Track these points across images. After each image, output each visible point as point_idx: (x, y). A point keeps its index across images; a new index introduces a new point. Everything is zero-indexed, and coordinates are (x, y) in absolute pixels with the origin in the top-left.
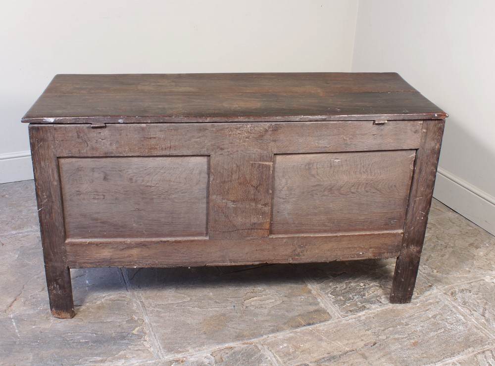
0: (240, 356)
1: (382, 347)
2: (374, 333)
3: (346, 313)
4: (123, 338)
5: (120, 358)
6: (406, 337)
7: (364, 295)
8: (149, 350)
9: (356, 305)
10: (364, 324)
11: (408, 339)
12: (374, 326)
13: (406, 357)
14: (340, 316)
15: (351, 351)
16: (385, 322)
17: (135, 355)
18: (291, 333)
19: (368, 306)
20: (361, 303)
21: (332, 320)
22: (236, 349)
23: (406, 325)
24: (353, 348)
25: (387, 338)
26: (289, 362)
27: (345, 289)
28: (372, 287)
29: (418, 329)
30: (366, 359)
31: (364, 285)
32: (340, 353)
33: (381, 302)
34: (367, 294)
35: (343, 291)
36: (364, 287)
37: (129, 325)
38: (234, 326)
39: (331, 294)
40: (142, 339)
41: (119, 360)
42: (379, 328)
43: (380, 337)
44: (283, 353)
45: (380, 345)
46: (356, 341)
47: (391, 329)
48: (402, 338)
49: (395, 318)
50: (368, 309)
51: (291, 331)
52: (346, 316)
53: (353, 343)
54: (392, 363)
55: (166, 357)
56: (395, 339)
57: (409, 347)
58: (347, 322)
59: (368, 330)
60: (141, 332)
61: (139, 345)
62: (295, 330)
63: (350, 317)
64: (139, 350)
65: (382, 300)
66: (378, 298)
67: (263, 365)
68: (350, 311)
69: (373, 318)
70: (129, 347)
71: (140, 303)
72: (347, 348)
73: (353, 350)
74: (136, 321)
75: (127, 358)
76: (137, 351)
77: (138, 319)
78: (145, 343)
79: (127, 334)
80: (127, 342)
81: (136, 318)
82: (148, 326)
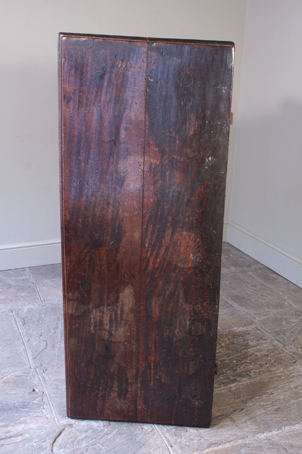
1: (248, 412)
2: (243, 401)
3: (219, 385)
4: (25, 406)
5: (20, 423)
6: (270, 404)
7: (236, 370)
8: (47, 416)
9: (228, 378)
10: (235, 393)
11: (272, 406)
12: (243, 395)
13: (268, 420)
15: (221, 416)
16: (253, 392)
17: (34, 421)
19: (238, 379)
20: (233, 376)
23: (271, 394)
24: (223, 413)
25: (253, 405)
27: (219, 365)
28: (244, 363)
29: (281, 398)
30: (234, 422)
31: (237, 362)
33: (250, 376)
34: (238, 369)
37: (31, 396)
41: (19, 425)
42: (247, 397)
43: (247, 404)
45: (247, 410)
46: (226, 407)
47: (257, 397)
48: (267, 405)
49: (262, 389)
50: (239, 381)
52: (219, 387)
53: (223, 409)
54: (256, 425)
55: (61, 422)
56: (260, 406)
57: (272, 412)
58: (219, 392)
59: (237, 398)
60: (40, 402)
61: (38, 412)
63: (223, 388)
64: (38, 416)
65: (252, 374)
66: (248, 373)
67: (144, 427)
68: (223, 383)
69: (243, 389)
70: (29, 414)
71: (41, 378)
72: (218, 414)
73: (224, 415)
74: (37, 393)
75: (27, 423)
76: (36, 417)
77: (39, 391)
78: (44, 411)
79: (28, 403)
80: (27, 410)
81: (37, 390)
82: (47, 396)
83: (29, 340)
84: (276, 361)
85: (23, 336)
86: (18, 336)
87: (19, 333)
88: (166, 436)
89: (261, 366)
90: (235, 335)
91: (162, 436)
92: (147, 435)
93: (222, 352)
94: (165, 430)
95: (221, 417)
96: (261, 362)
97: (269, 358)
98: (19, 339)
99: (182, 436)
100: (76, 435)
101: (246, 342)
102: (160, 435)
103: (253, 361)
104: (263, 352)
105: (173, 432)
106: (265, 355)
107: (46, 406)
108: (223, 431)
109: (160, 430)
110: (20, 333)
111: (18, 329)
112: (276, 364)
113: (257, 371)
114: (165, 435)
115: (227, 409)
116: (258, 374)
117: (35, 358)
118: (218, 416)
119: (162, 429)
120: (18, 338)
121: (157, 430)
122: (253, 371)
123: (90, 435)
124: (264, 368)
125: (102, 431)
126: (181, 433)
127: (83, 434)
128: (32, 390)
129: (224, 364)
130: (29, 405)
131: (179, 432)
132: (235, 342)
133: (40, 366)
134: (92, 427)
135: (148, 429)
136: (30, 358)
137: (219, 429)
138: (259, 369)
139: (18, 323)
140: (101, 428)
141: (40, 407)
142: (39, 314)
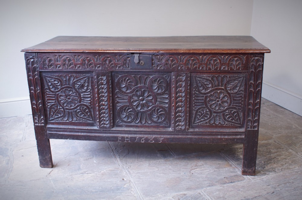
0: (190, 198)
2: (273, 187)
4: (118, 189)
6: (293, 189)
7: (265, 167)
8: (134, 195)
9: (260, 173)
10: (266, 182)
12: (272, 183)
14: (250, 178)
15: (259, 196)
16: (279, 181)
17: (126, 198)
18: (221, 187)
20: (263, 172)
21: (245, 180)
22: (188, 195)
23: (292, 183)
25: (281, 189)
28: (269, 163)
29: (300, 185)
31: (264, 162)
32: (252, 197)
33: (275, 171)
34: (266, 167)
36: (264, 163)
37: (121, 183)
38: (185, 183)
40: (130, 190)
42: (276, 185)
43: (276, 189)
44: (217, 197)
45: (277, 193)
47: (283, 185)
48: (290, 190)
49: (285, 180)
50: (268, 174)
51: (221, 186)
52: (254, 178)
53: (260, 192)
56: (286, 190)
57: (295, 194)
58: (255, 182)
59: (269, 185)
60: (128, 186)
61: (128, 193)
62: (222, 185)
63: (257, 179)
64: (128, 195)
65: (276, 170)
66: (273, 169)
69: (271, 179)
70: (122, 194)
71: (127, 172)
73: (260, 196)
74: (125, 181)
76: (127, 196)
77: (127, 180)
78: (131, 192)
80: (120, 192)
81: (125, 179)
82: (133, 183)
83: (116, 149)
84: (292, 162)
85: (112, 146)
89: (282, 165)
90: (260, 146)
96: (282, 163)
97: (287, 160)
101: (269, 150)
103: (276, 162)
104: (282, 157)
106: (284, 158)
107: (133, 189)
110: (109, 144)
112: (293, 164)
113: (280, 168)
116: (281, 170)
117: (122, 160)
120: (109, 147)
122: (277, 168)
124: (284, 167)
128: (122, 179)
130: (121, 188)
132: (261, 150)
133: (126, 165)
138: (281, 167)
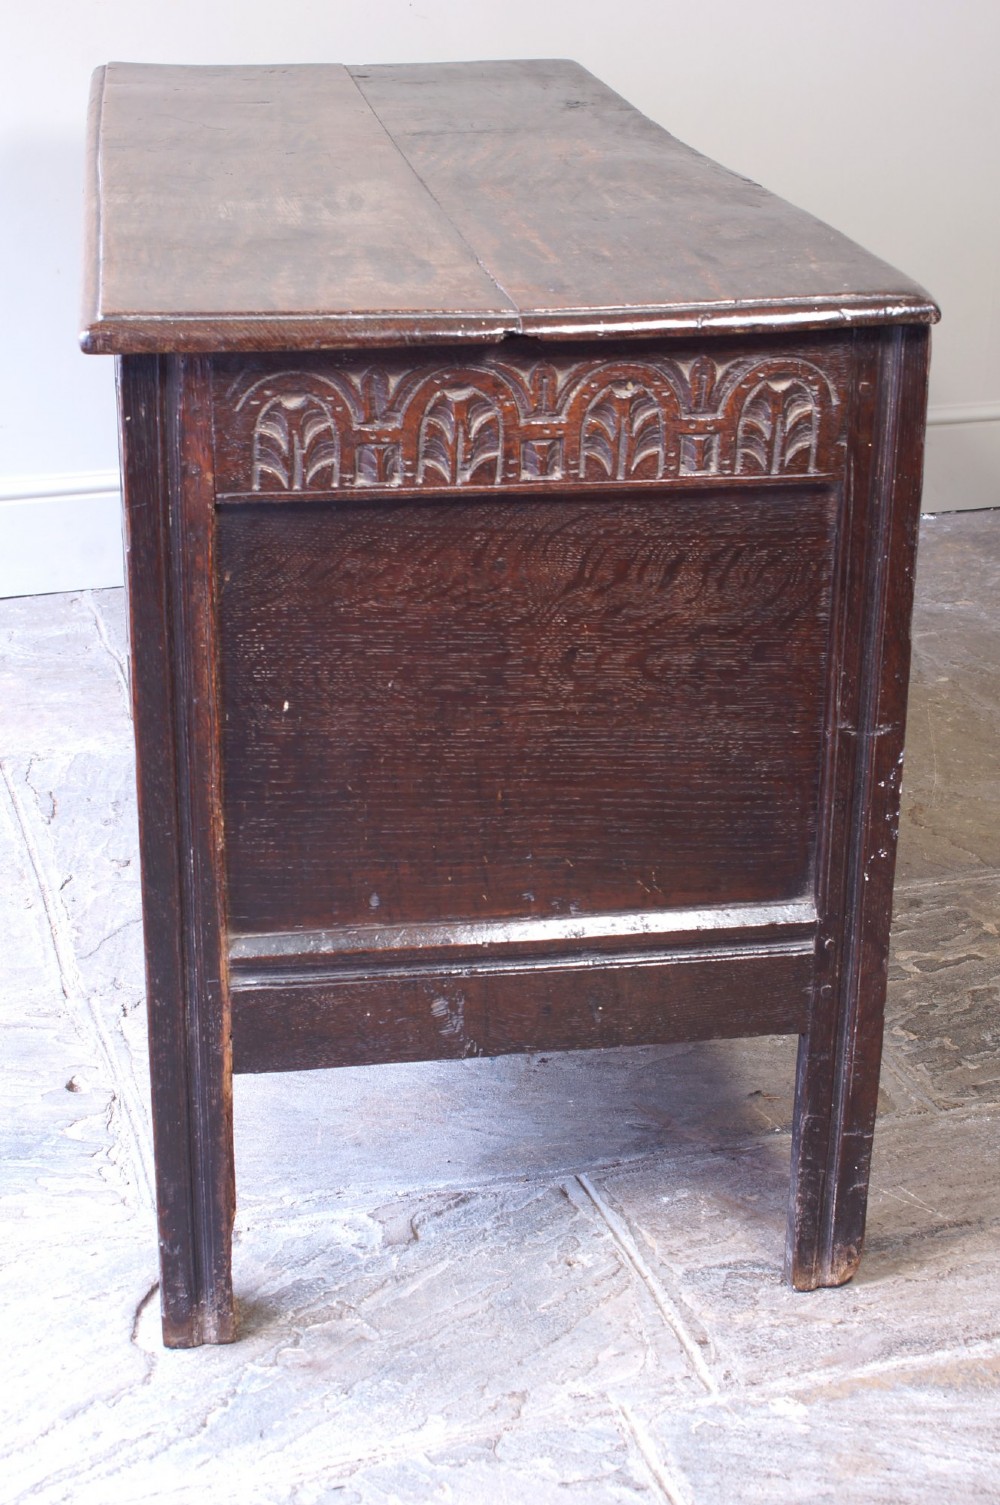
0: (487, 1224)
3: (958, 1094)
4: (22, 1150)
8: (122, 1193)
14: (930, 1104)
15: (958, 1225)
17: (57, 1209)
18: (714, 1152)
21: (893, 1114)
22: (476, 1201)
24: (969, 1214)
26: (689, 1252)
27: (965, 1012)
32: (912, 1230)
35: (956, 1020)
37: (55, 1109)
39: (903, 1028)
40: (100, 1156)
51: (714, 1145)
52: (956, 1106)
53: (970, 1199)
58: (954, 1126)
60: (96, 1133)
61: (82, 1175)
62: (728, 1145)
63: (974, 1108)
64: (80, 1192)
67: (580, 1257)
68: (975, 1087)
70: (40, 1181)
72: (940, 1215)
73: (969, 1223)
74: (84, 1096)
75: (25, 1217)
76: (71, 1194)
77: (94, 1089)
78: (108, 1171)
79: (38, 1137)
80: (34, 1165)
81: (85, 1086)
82: (129, 1111)
83: (67, 882)
85: (43, 866)
86: (19, 866)
87: (25, 853)
88: (683, 1297)
91: (662, 1297)
92: (590, 1288)
93: (981, 959)
94: (680, 1273)
95: (957, 1229)
98: (22, 877)
99: (756, 1303)
100: (252, 1276)
102: (653, 1294)
105: (718, 1282)
107: (123, 1151)
108: (959, 1290)
109: (654, 1272)
111: (20, 835)
114: (676, 1296)
115: (987, 1196)
117: (90, 955)
118: (943, 1227)
119: (663, 1270)
120: (20, 872)
121: (639, 1272)
123: (319, 1279)
125: (374, 1263)
126: (756, 1290)
127: (283, 1273)
128: (62, 1086)
129: (987, 1007)
130: (45, 1143)
131: (745, 1282)
133: (111, 987)
134: (328, 1246)
135: (597, 1266)
136: (67, 952)
137: (942, 1278)
139: (22, 811)
140: (373, 1250)
141: (93, 1155)
142: (124, 777)
